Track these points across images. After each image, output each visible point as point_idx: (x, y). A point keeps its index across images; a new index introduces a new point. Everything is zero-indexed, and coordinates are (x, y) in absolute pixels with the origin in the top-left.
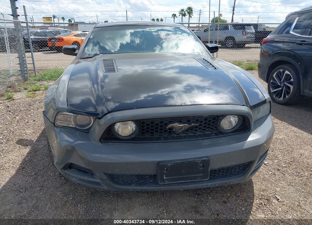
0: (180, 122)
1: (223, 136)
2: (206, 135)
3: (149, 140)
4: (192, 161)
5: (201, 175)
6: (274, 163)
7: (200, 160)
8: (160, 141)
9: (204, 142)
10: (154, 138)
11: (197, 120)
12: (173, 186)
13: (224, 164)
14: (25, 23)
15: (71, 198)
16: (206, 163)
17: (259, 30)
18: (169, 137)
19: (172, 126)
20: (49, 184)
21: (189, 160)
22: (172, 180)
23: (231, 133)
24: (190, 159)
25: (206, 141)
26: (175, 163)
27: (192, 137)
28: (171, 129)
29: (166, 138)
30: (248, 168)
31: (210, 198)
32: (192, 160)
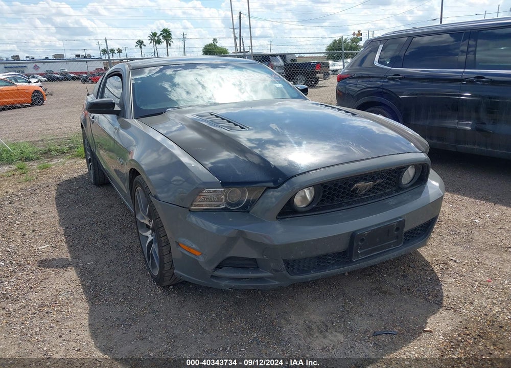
0: (366, 180)
1: (404, 192)
2: (388, 194)
4: (388, 225)
5: (395, 241)
7: (396, 222)
8: (342, 208)
9: (390, 202)
10: (336, 206)
11: (381, 176)
12: (358, 263)
16: (401, 224)
17: (289, 62)
18: (350, 202)
19: (357, 186)
21: (385, 224)
22: (366, 253)
23: (411, 186)
24: (386, 222)
25: (391, 200)
27: (375, 197)
28: (354, 191)
30: (430, 227)
31: (385, 275)
32: (388, 223)
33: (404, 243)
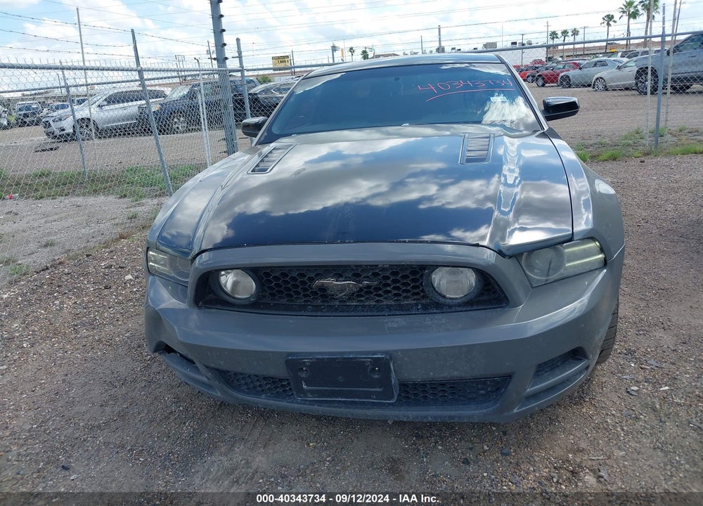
0: (339, 276)
1: (439, 311)
2: (401, 308)
3: (285, 310)
4: (351, 358)
5: (379, 390)
6: (657, 392)
7: (369, 358)
8: (302, 313)
10: (294, 307)
11: (375, 275)
13: (432, 374)
14: (238, 71)
15: (181, 408)
16: (382, 364)
18: (323, 307)
19: (323, 284)
20: (163, 378)
21: (346, 356)
22: (321, 393)
23: (459, 305)
24: (350, 353)
25: (398, 319)
26: (317, 359)
29: (317, 308)
31: (440, 448)
32: (351, 356)
33: (398, 400)
